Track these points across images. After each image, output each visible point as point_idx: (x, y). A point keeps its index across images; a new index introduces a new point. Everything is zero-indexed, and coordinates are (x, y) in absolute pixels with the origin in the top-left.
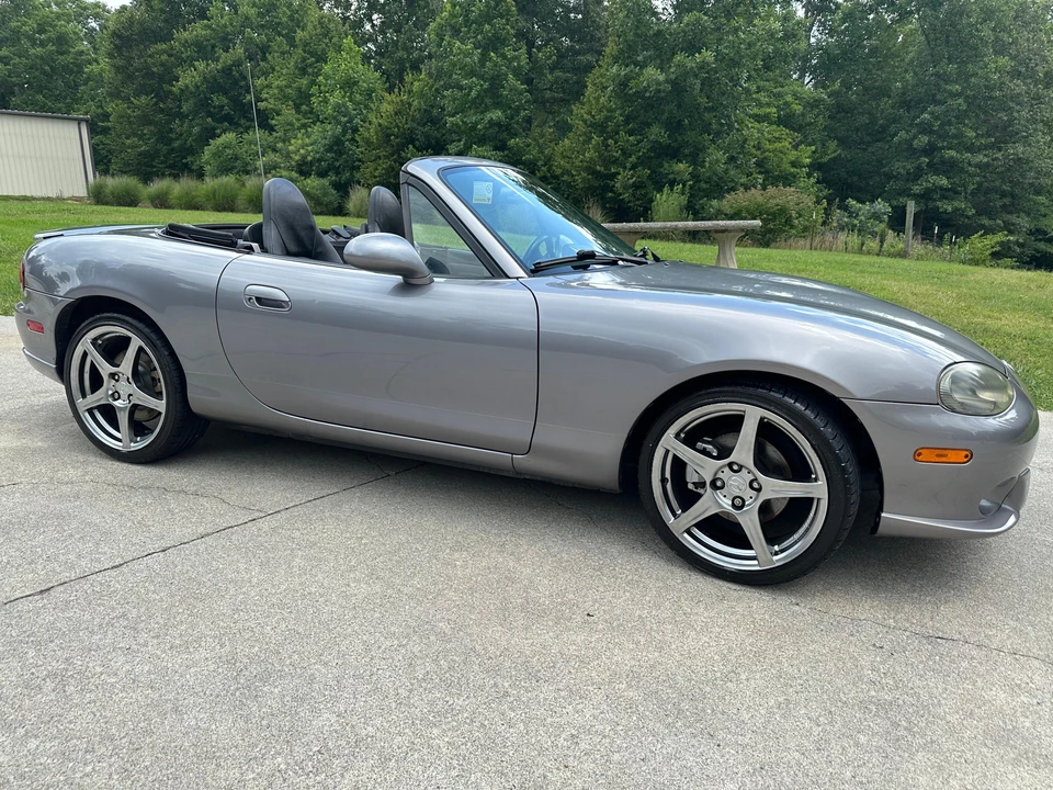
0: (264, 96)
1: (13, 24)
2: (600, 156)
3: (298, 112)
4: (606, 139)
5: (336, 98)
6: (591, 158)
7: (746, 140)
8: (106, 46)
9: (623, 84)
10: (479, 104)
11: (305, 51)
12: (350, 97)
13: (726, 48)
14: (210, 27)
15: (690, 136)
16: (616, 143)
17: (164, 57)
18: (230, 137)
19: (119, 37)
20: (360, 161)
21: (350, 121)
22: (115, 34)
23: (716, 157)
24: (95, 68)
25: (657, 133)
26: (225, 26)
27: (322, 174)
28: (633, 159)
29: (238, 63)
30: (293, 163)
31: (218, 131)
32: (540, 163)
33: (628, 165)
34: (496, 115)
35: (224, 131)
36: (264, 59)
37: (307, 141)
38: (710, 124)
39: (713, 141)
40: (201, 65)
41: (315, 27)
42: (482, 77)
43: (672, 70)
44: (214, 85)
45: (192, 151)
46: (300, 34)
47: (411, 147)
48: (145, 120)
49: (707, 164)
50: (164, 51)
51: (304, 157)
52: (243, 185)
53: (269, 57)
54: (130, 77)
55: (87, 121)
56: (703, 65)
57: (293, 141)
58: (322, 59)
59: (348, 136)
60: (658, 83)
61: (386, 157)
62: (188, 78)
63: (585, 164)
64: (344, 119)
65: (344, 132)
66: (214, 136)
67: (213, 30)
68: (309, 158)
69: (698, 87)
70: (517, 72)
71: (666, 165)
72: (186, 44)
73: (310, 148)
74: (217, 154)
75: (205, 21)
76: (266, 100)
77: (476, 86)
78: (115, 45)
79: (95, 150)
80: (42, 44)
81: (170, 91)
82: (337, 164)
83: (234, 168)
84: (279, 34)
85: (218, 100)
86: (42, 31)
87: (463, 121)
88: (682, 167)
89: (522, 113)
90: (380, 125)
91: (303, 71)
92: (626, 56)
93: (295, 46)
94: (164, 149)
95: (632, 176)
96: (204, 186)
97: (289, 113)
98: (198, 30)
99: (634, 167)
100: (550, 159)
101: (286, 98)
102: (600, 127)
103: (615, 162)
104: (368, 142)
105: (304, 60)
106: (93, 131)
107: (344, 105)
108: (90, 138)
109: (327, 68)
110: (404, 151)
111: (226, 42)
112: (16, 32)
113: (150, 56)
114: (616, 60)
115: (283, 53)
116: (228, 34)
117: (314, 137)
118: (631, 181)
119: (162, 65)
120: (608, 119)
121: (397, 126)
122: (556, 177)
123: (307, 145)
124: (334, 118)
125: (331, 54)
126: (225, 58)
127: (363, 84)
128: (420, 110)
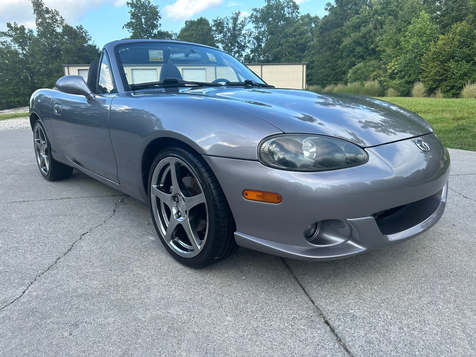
0: (379, 45)
5: (413, 41)
8: (316, 33)
11: (402, 21)
12: (421, 39)
14: (358, 18)
17: (339, 34)
18: (361, 65)
20: (422, 70)
21: (420, 51)
22: (321, 28)
24: (312, 43)
26: (366, 16)
27: (402, 78)
29: (370, 31)
30: (388, 74)
31: (356, 63)
35: (359, 63)
37: (396, 63)
40: (353, 35)
44: (357, 43)
45: (345, 73)
48: (328, 61)
50: (339, 31)
51: (394, 70)
52: (364, 85)
53: (384, 26)
54: (324, 45)
55: (306, 64)
57: (389, 64)
58: (410, 23)
59: (418, 58)
62: (347, 41)
64: (417, 51)
65: (416, 57)
66: (354, 65)
67: (360, 18)
68: (396, 71)
72: (348, 27)
73: (397, 66)
74: (355, 73)
75: (358, 16)
76: (380, 46)
78: (320, 32)
79: (307, 76)
80: (295, 36)
81: (339, 48)
82: (410, 72)
83: (361, 78)
85: (359, 49)
86: (295, 31)
90: (435, 51)
91: (400, 31)
93: (397, 19)
94: (334, 73)
96: (347, 87)
97: (389, 51)
98: (355, 19)
105: (401, 25)
106: (307, 68)
107: (418, 44)
108: (306, 71)
109: (411, 27)
110: (447, 63)
111: (365, 22)
113: (333, 34)
116: (367, 19)
117: (400, 61)
119: (338, 37)
121: (445, 51)
123: (396, 65)
124: (412, 50)
125: (413, 19)
126: (364, 30)
127: (428, 32)
128: (459, 41)
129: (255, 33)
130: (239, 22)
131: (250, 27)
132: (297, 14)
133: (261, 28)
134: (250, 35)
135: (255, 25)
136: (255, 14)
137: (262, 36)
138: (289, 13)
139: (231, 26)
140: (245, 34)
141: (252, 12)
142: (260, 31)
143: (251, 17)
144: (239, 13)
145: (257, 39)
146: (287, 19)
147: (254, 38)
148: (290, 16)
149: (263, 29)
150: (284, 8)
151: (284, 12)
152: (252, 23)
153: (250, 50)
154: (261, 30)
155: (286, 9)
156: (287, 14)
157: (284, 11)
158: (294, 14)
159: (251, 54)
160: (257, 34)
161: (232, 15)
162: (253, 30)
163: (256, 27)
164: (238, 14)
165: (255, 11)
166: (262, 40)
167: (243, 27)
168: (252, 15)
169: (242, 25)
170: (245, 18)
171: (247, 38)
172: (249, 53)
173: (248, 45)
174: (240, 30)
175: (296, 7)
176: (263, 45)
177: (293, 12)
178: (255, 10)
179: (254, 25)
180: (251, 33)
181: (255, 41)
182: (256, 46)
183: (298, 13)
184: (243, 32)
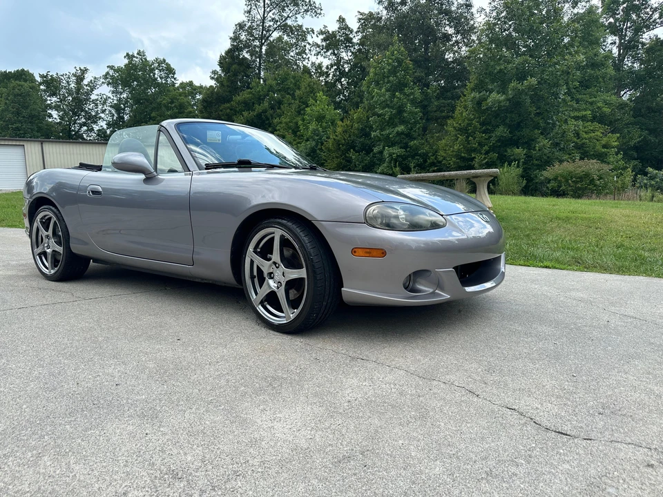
1: (159, 100)
2: (464, 147)
3: (296, 136)
4: (468, 137)
5: (312, 126)
6: (459, 150)
7: (565, 132)
9: (479, 103)
10: (391, 123)
11: (300, 102)
12: (321, 125)
13: (547, 75)
14: (251, 93)
15: (526, 132)
16: (474, 139)
17: (228, 111)
19: (206, 102)
20: (324, 160)
21: (321, 139)
23: (543, 143)
25: (501, 131)
26: (259, 92)
28: (486, 148)
29: (265, 111)
32: (431, 154)
33: (483, 152)
34: (401, 128)
36: (279, 108)
38: (539, 123)
39: (542, 133)
40: (245, 114)
41: (306, 88)
42: (392, 108)
43: (510, 92)
46: (298, 93)
47: (352, 150)
49: (537, 148)
50: (228, 108)
53: (282, 107)
56: (530, 87)
59: (319, 147)
60: (500, 102)
61: (337, 157)
63: (455, 153)
64: (316, 138)
65: (317, 145)
67: (253, 94)
69: (529, 101)
70: (413, 102)
71: (509, 151)
72: (239, 103)
76: (279, 130)
77: (388, 113)
78: (204, 106)
84: (289, 94)
86: (172, 102)
87: (381, 134)
88: (519, 151)
89: (418, 126)
90: (334, 139)
91: (299, 113)
92: (480, 87)
93: (295, 100)
95: (485, 158)
97: (289, 137)
98: (245, 95)
99: (487, 153)
100: (436, 152)
101: (290, 128)
102: (463, 130)
103: (475, 150)
104: (329, 150)
105: (299, 106)
107: (317, 130)
109: (310, 111)
110: (348, 153)
111: (260, 99)
112: (160, 104)
113: (221, 111)
114: (473, 90)
115: (290, 104)
116: (261, 96)
117: (301, 149)
118: (484, 162)
120: (469, 125)
121: (344, 139)
122: (440, 162)
124: (312, 137)
125: (311, 101)
126: (259, 109)
127: (328, 117)
128: (358, 129)
129: (114, 99)
130: (85, 82)
131: (105, 90)
132: (173, 80)
133: (121, 93)
134: (104, 103)
135: (112, 89)
136: (111, 72)
137: (124, 105)
138: (161, 78)
139: (73, 85)
140: (97, 100)
141: (107, 70)
142: (120, 98)
143: (105, 77)
144: (86, 70)
145: (116, 107)
146: (159, 85)
147: (111, 106)
148: (164, 82)
149: (125, 96)
150: (153, 69)
151: (154, 76)
152: (108, 85)
153: (105, 122)
154: (122, 97)
155: (156, 72)
156: (159, 79)
157: (155, 74)
158: (169, 80)
159: (108, 128)
160: (115, 102)
161: (74, 71)
162: (110, 95)
163: (113, 92)
164: (84, 71)
165: (112, 69)
166: (124, 110)
167: (92, 90)
168: (108, 73)
169: (90, 86)
170: (95, 78)
171: (100, 107)
172: (105, 127)
173: (102, 115)
174: (88, 94)
175: (170, 71)
176: (126, 117)
177: (168, 77)
178: (111, 67)
179: (110, 88)
180: (106, 100)
181: (113, 111)
182: (115, 118)
183: (175, 79)
184: (93, 97)
